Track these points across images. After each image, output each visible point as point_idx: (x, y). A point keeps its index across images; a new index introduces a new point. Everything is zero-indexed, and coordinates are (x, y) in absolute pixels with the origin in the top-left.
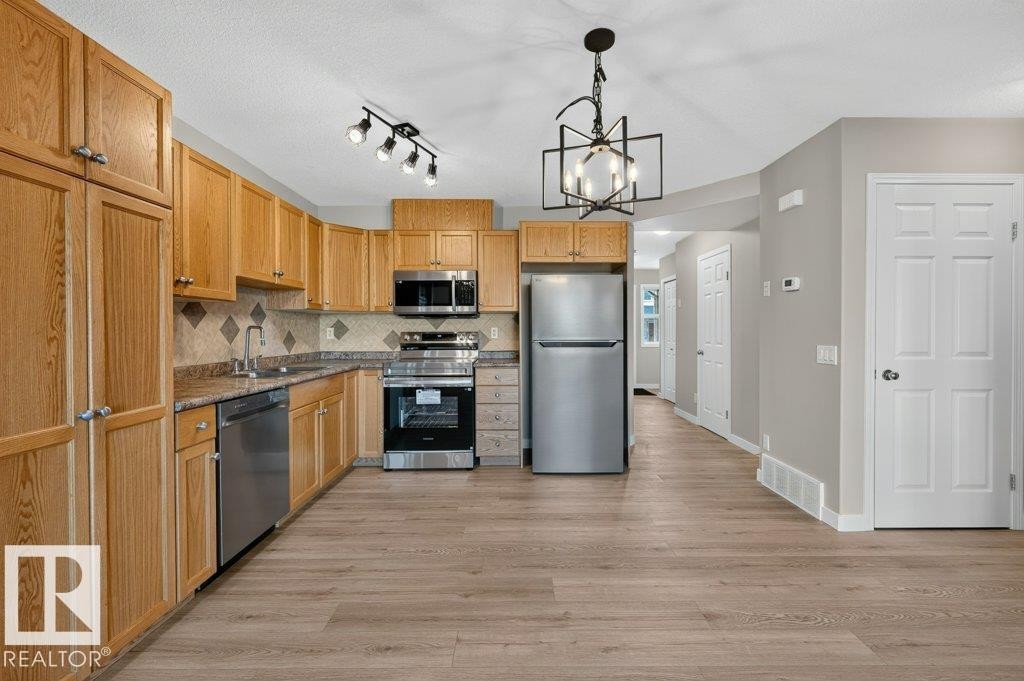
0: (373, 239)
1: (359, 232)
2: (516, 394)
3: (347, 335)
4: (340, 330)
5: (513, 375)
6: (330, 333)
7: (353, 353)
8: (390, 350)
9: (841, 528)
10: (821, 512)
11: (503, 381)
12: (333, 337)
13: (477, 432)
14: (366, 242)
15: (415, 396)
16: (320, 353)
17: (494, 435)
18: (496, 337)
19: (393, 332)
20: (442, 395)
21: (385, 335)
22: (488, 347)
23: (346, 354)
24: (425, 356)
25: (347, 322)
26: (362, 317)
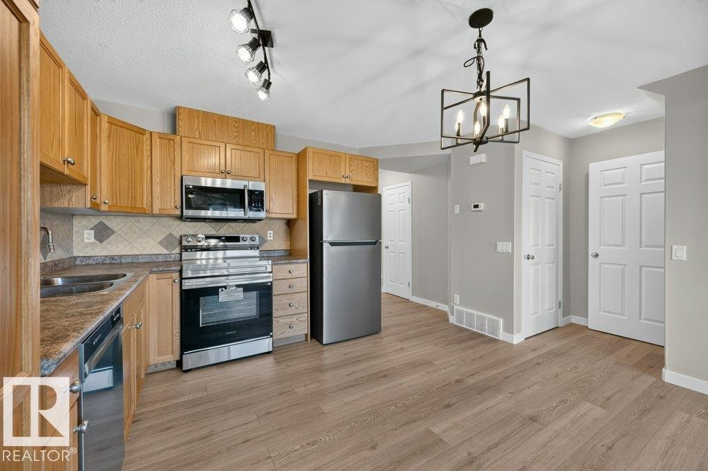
0: (157, 142)
1: (141, 131)
2: (304, 284)
3: (112, 238)
4: (102, 233)
5: (301, 269)
6: (89, 236)
7: (121, 257)
8: (165, 251)
9: (515, 343)
10: (502, 336)
11: (295, 274)
12: (92, 240)
13: (274, 319)
14: (148, 142)
15: (218, 294)
16: (75, 258)
17: (288, 320)
18: (272, 238)
19: (170, 234)
20: (244, 291)
21: (162, 237)
22: (266, 247)
23: (112, 258)
24: (198, 257)
25: (112, 223)
26: (133, 219)
